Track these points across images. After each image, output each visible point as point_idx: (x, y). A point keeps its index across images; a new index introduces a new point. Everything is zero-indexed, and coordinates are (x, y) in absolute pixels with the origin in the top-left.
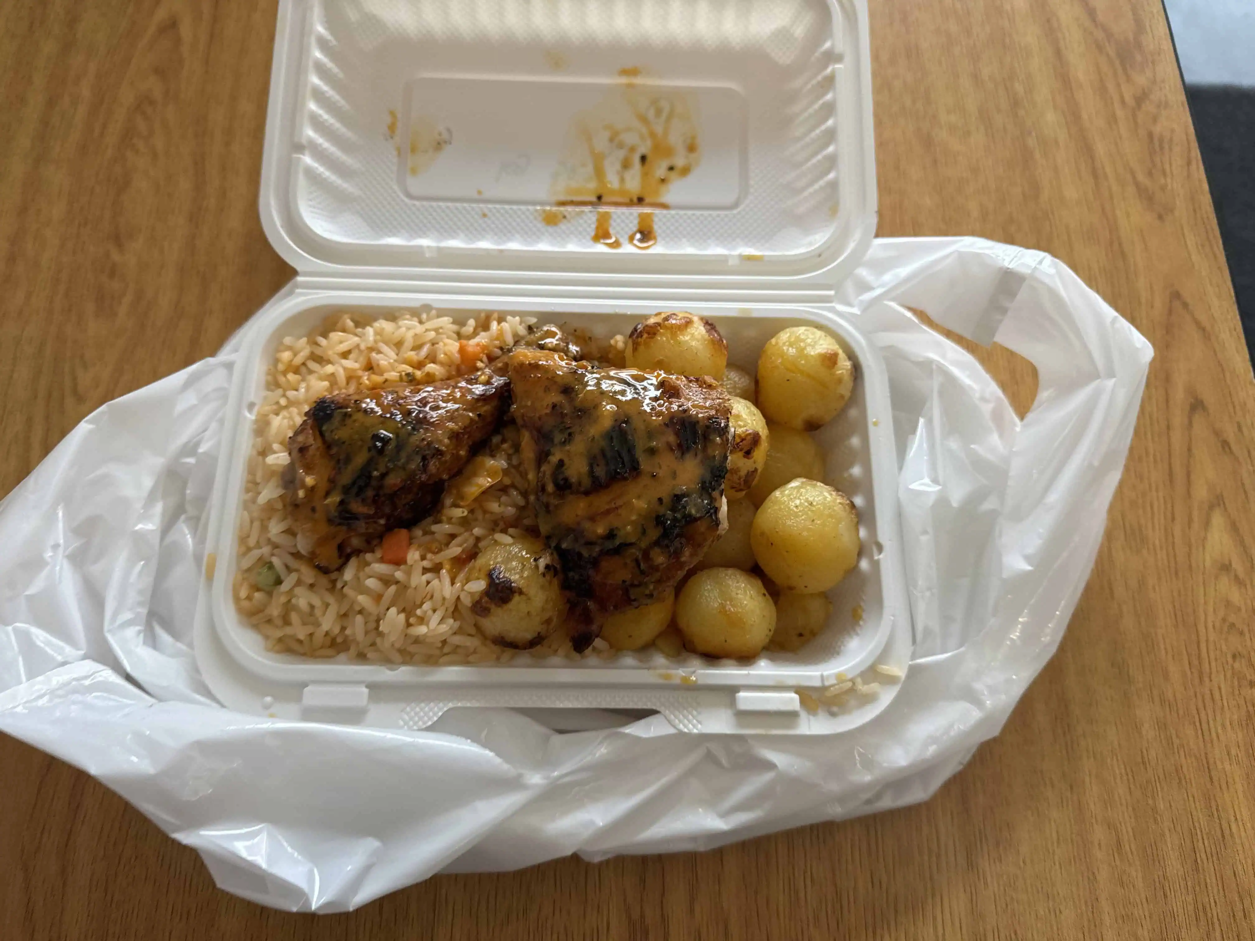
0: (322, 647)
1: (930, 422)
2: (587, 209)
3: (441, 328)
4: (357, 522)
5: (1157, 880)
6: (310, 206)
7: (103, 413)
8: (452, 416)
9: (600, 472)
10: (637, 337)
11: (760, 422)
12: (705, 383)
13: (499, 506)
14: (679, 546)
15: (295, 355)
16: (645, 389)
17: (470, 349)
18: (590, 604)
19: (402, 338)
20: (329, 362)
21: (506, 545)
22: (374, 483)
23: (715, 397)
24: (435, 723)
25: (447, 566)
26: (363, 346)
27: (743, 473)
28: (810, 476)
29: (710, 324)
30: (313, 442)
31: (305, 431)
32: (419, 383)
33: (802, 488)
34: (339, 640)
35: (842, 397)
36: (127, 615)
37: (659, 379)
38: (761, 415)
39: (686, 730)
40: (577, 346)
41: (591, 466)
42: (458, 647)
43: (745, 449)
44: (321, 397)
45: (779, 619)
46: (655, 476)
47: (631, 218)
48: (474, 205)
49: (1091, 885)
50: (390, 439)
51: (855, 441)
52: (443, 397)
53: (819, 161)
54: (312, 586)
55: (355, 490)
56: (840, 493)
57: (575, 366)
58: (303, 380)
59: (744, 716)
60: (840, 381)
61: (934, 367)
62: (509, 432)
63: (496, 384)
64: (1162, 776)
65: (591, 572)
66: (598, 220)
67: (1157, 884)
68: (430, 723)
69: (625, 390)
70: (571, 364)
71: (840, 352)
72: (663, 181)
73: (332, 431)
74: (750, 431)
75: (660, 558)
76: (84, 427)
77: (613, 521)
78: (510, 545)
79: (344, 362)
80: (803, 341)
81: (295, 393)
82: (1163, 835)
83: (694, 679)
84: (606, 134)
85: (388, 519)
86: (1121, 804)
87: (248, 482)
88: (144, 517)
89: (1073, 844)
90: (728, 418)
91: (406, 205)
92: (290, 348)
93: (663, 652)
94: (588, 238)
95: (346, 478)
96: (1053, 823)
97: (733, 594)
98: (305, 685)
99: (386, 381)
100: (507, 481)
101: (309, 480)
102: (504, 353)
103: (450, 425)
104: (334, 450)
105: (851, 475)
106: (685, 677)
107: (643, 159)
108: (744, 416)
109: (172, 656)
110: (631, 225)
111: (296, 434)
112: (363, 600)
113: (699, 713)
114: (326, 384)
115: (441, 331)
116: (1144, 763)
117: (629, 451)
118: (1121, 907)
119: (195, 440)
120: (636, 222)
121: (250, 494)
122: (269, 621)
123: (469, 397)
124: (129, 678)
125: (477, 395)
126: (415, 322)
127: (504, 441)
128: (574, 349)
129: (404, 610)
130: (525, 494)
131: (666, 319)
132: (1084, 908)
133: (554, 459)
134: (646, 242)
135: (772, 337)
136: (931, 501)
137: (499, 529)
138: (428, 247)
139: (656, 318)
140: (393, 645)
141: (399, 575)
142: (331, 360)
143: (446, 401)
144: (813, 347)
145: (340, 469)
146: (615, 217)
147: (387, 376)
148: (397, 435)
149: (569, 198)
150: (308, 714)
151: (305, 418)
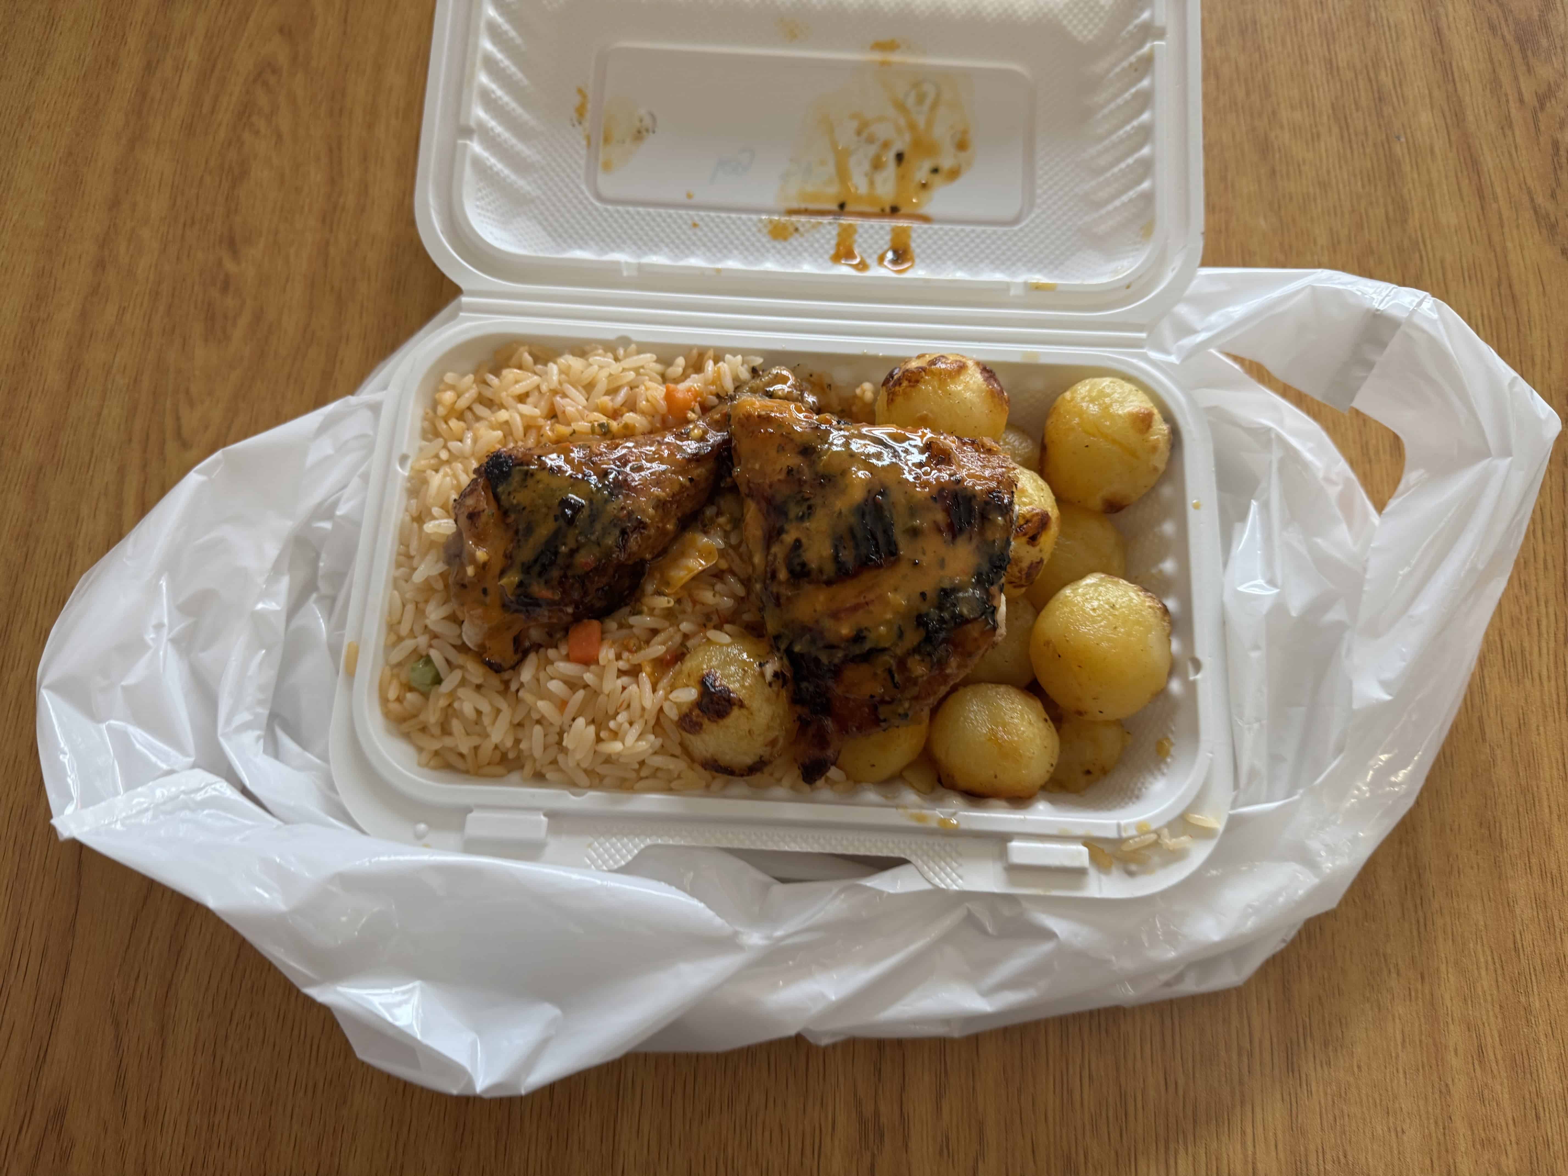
0: (489, 764)
1: (1265, 507)
2: (826, 220)
3: (642, 367)
4: (538, 610)
5: (1527, 1096)
6: (477, 207)
7: (217, 462)
8: (658, 480)
9: (847, 556)
10: (895, 385)
11: (1049, 500)
12: (983, 447)
13: (714, 596)
14: (944, 654)
15: (459, 396)
16: (906, 451)
17: (680, 395)
18: (829, 724)
19: (594, 378)
20: (501, 406)
21: (721, 645)
22: (560, 561)
23: (995, 465)
24: (628, 864)
25: (648, 669)
26: (544, 388)
27: (1025, 564)
28: (1108, 570)
29: (988, 371)
30: (486, 507)
31: (475, 493)
32: (614, 437)
33: (1101, 585)
34: (511, 755)
35: (1156, 469)
36: (245, 717)
37: (925, 439)
38: (1050, 491)
39: (943, 886)
40: (814, 394)
41: (836, 548)
42: (658, 769)
43: (1030, 534)
44: (493, 450)
45: (1062, 751)
46: (916, 564)
47: (882, 232)
48: (682, 212)
49: (1443, 1100)
50: (583, 506)
51: (1168, 528)
52: (646, 454)
53: (1128, 166)
54: (478, 687)
55: (537, 569)
56: (1150, 594)
57: (816, 420)
58: (468, 429)
59: (1016, 871)
60: (1154, 449)
61: (1273, 436)
62: (727, 503)
63: (712, 441)
64: (1539, 967)
65: (830, 683)
66: (839, 235)
67: (1528, 1103)
68: (623, 863)
69: (881, 453)
70: (810, 418)
71: (1156, 411)
72: (924, 186)
73: (509, 494)
74: (1037, 511)
75: (919, 669)
76: (193, 479)
77: (861, 619)
78: (728, 645)
79: (521, 407)
80: (1108, 395)
81: (459, 444)
82: (1537, 1041)
83: (955, 822)
84: (855, 124)
85: (577, 607)
86: (1485, 1001)
87: (399, 554)
88: (264, 595)
89: (1422, 1048)
90: (1013, 492)
91: (597, 209)
92: (452, 387)
93: (913, 787)
94: (827, 257)
95: (526, 554)
96: (1397, 1021)
97: (1007, 718)
98: (468, 810)
99: (574, 432)
100: (724, 565)
101: (481, 554)
102: (720, 402)
103: (656, 491)
104: (513, 517)
105: (1161, 572)
106: (945, 819)
107: (900, 157)
108: (1030, 491)
109: (299, 768)
110: (881, 242)
111: (464, 495)
112: (544, 706)
113: (961, 865)
114: (499, 434)
115: (642, 370)
116: (1516, 949)
117: (885, 532)
118: (1481, 1128)
119: (330, 501)
120: (888, 238)
121: (402, 570)
122: (424, 729)
123: (678, 457)
124: (245, 792)
125: (689, 454)
126: (609, 359)
127: (719, 514)
128: (811, 399)
129: (593, 721)
130: (746, 583)
131: (933, 363)
132: (1432, 1127)
133: (789, 538)
134: (903, 262)
135: (1065, 391)
136: (1265, 608)
137: (712, 624)
138: (626, 263)
139: (918, 361)
140: (578, 765)
141: (589, 677)
142: (505, 403)
143: (651, 461)
144: (1121, 403)
145: (519, 541)
146: (860, 230)
147: (575, 426)
148: (591, 501)
149: (803, 206)
150: (471, 846)
151: (475, 476)
